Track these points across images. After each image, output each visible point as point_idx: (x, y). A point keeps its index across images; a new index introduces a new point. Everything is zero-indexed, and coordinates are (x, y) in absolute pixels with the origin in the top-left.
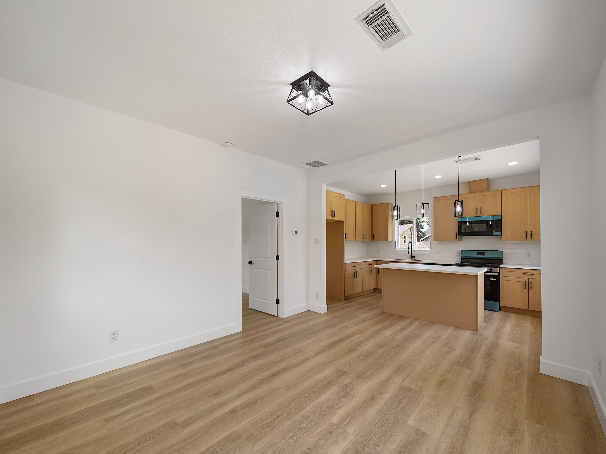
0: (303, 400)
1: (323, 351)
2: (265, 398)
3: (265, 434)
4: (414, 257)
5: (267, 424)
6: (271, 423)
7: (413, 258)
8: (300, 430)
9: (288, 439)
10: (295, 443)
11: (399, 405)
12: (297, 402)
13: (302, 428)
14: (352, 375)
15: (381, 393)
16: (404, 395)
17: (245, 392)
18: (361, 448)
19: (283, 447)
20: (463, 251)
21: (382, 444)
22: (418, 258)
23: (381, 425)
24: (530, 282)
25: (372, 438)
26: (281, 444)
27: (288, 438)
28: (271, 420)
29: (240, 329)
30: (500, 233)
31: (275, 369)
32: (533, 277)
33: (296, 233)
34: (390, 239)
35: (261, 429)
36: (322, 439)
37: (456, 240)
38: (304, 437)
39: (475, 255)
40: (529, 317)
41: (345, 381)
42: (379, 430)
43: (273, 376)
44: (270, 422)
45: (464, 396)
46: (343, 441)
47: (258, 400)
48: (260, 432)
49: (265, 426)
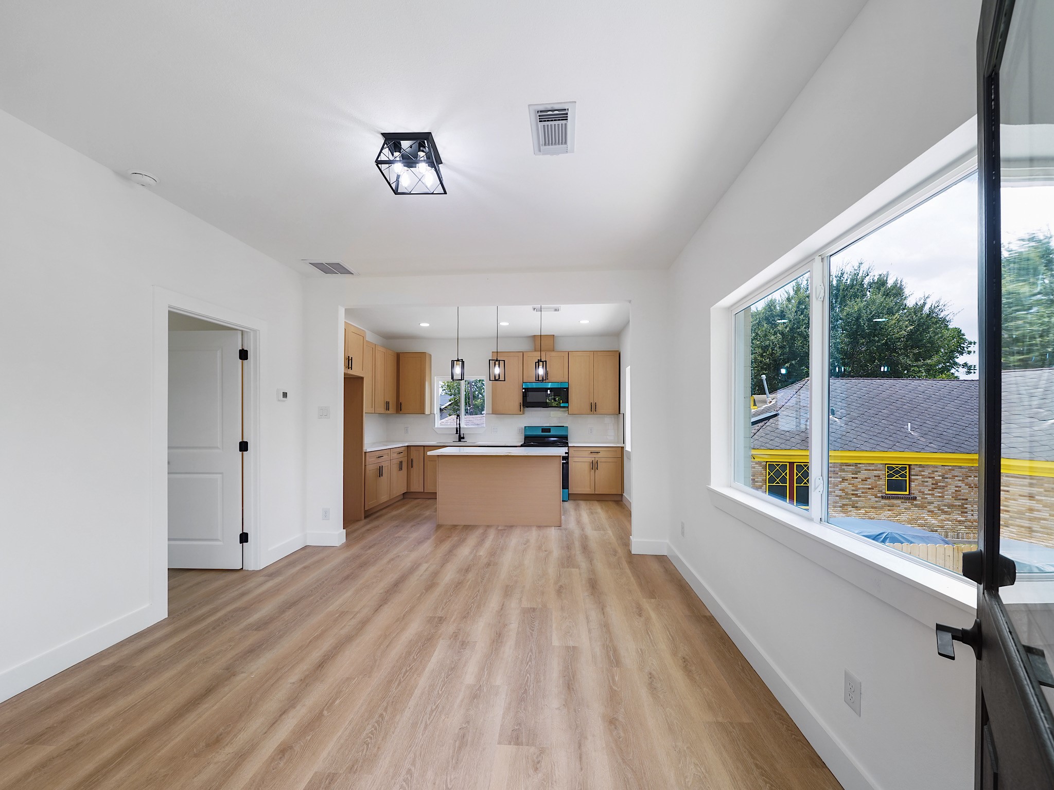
0: (404, 678)
1: (384, 600)
2: (334, 702)
3: (379, 748)
4: (463, 438)
5: (370, 735)
6: (376, 729)
7: (462, 440)
8: (430, 715)
9: (423, 735)
10: (437, 734)
11: (533, 630)
12: (396, 684)
13: (432, 711)
14: (454, 618)
15: (505, 625)
16: (531, 617)
17: (283, 712)
18: (523, 693)
19: (421, 747)
20: (527, 428)
21: (542, 678)
22: (469, 440)
23: (528, 659)
24: (596, 461)
25: (528, 677)
26: (416, 745)
27: (421, 734)
28: (373, 726)
29: (162, 613)
30: (566, 405)
31: (316, 655)
32: (599, 455)
33: (285, 395)
34: (427, 412)
35: (365, 746)
36: (470, 709)
37: (520, 413)
38: (444, 720)
39: (540, 433)
40: (596, 502)
41: (449, 628)
42: (530, 666)
43: (321, 665)
44: (373, 729)
45: (587, 597)
46: (498, 697)
47: (322, 711)
48: (367, 749)
49: (369, 739)
